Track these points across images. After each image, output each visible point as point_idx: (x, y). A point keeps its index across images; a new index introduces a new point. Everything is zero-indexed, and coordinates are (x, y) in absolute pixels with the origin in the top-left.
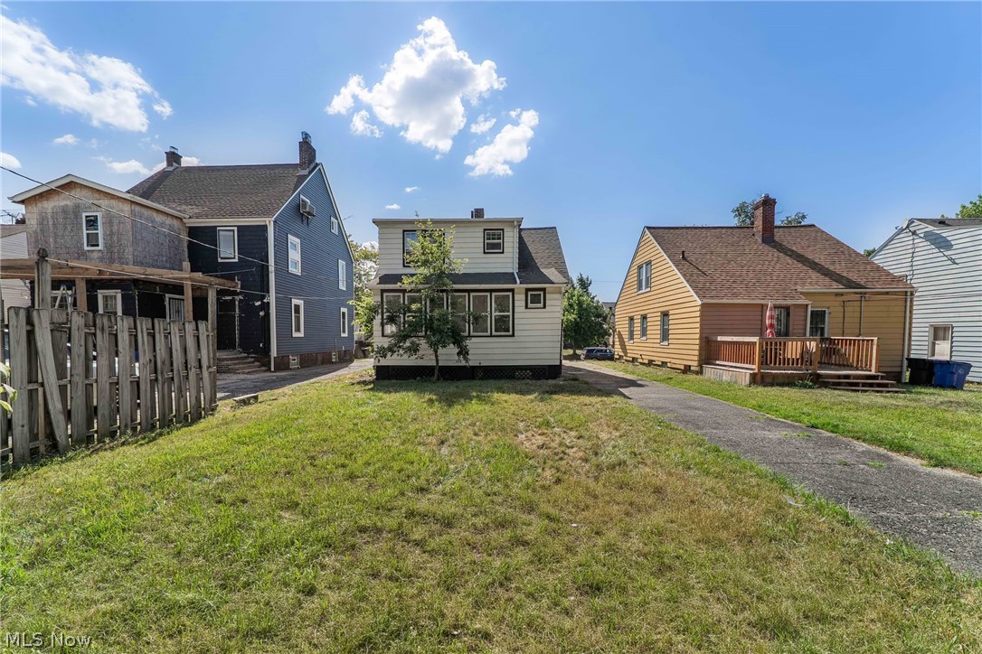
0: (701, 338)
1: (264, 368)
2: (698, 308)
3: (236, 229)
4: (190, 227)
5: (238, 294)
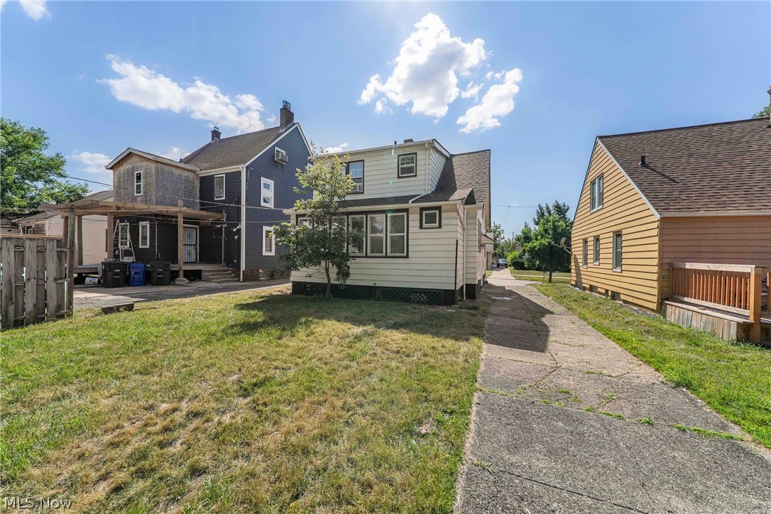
0: (660, 265)
2: (656, 225)
3: (224, 175)
4: (201, 177)
5: (224, 223)
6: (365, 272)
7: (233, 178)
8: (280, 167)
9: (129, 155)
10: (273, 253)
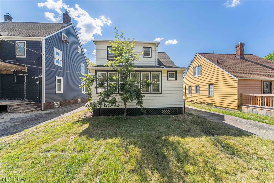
0: (238, 94)
1: (38, 109)
2: (236, 82)
3: (25, 42)
5: (26, 73)
7: (34, 45)
8: (65, 44)
10: (62, 92)
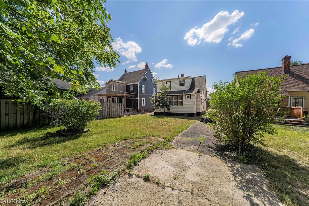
1: (136, 111)
3: (133, 85)
4: (127, 86)
5: (133, 97)
6: (174, 109)
7: (135, 86)
8: (146, 81)
9: (111, 81)
